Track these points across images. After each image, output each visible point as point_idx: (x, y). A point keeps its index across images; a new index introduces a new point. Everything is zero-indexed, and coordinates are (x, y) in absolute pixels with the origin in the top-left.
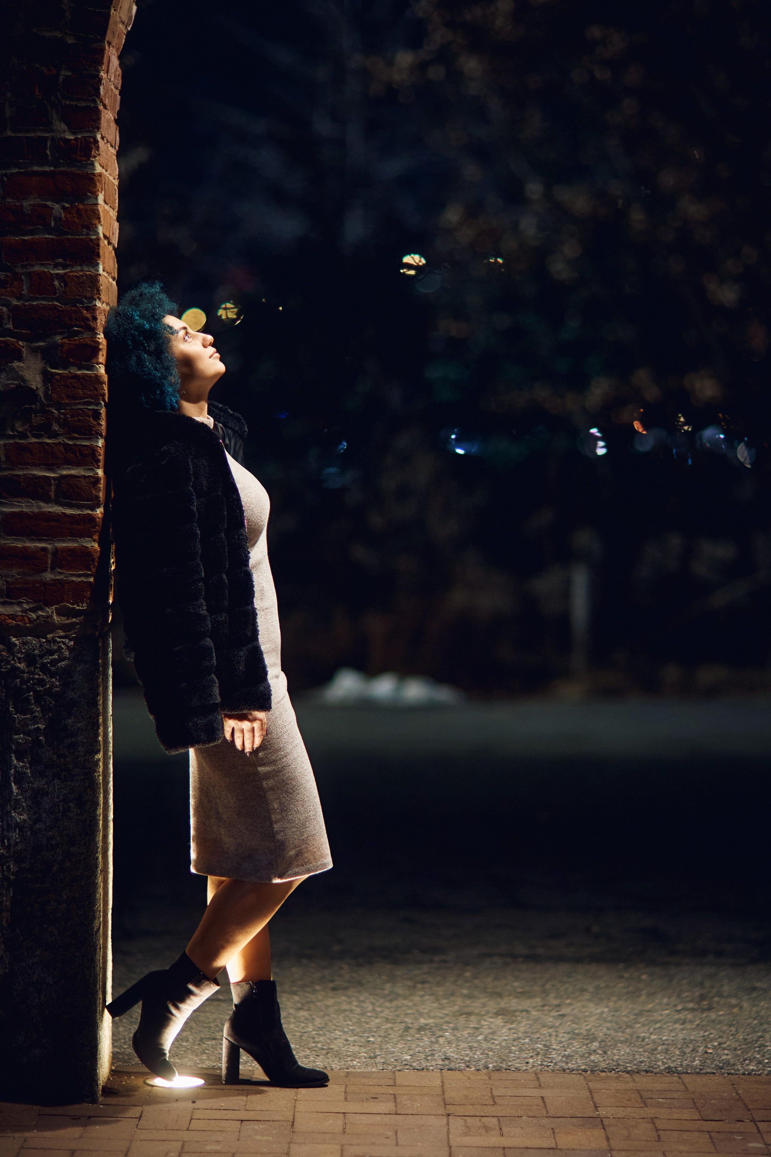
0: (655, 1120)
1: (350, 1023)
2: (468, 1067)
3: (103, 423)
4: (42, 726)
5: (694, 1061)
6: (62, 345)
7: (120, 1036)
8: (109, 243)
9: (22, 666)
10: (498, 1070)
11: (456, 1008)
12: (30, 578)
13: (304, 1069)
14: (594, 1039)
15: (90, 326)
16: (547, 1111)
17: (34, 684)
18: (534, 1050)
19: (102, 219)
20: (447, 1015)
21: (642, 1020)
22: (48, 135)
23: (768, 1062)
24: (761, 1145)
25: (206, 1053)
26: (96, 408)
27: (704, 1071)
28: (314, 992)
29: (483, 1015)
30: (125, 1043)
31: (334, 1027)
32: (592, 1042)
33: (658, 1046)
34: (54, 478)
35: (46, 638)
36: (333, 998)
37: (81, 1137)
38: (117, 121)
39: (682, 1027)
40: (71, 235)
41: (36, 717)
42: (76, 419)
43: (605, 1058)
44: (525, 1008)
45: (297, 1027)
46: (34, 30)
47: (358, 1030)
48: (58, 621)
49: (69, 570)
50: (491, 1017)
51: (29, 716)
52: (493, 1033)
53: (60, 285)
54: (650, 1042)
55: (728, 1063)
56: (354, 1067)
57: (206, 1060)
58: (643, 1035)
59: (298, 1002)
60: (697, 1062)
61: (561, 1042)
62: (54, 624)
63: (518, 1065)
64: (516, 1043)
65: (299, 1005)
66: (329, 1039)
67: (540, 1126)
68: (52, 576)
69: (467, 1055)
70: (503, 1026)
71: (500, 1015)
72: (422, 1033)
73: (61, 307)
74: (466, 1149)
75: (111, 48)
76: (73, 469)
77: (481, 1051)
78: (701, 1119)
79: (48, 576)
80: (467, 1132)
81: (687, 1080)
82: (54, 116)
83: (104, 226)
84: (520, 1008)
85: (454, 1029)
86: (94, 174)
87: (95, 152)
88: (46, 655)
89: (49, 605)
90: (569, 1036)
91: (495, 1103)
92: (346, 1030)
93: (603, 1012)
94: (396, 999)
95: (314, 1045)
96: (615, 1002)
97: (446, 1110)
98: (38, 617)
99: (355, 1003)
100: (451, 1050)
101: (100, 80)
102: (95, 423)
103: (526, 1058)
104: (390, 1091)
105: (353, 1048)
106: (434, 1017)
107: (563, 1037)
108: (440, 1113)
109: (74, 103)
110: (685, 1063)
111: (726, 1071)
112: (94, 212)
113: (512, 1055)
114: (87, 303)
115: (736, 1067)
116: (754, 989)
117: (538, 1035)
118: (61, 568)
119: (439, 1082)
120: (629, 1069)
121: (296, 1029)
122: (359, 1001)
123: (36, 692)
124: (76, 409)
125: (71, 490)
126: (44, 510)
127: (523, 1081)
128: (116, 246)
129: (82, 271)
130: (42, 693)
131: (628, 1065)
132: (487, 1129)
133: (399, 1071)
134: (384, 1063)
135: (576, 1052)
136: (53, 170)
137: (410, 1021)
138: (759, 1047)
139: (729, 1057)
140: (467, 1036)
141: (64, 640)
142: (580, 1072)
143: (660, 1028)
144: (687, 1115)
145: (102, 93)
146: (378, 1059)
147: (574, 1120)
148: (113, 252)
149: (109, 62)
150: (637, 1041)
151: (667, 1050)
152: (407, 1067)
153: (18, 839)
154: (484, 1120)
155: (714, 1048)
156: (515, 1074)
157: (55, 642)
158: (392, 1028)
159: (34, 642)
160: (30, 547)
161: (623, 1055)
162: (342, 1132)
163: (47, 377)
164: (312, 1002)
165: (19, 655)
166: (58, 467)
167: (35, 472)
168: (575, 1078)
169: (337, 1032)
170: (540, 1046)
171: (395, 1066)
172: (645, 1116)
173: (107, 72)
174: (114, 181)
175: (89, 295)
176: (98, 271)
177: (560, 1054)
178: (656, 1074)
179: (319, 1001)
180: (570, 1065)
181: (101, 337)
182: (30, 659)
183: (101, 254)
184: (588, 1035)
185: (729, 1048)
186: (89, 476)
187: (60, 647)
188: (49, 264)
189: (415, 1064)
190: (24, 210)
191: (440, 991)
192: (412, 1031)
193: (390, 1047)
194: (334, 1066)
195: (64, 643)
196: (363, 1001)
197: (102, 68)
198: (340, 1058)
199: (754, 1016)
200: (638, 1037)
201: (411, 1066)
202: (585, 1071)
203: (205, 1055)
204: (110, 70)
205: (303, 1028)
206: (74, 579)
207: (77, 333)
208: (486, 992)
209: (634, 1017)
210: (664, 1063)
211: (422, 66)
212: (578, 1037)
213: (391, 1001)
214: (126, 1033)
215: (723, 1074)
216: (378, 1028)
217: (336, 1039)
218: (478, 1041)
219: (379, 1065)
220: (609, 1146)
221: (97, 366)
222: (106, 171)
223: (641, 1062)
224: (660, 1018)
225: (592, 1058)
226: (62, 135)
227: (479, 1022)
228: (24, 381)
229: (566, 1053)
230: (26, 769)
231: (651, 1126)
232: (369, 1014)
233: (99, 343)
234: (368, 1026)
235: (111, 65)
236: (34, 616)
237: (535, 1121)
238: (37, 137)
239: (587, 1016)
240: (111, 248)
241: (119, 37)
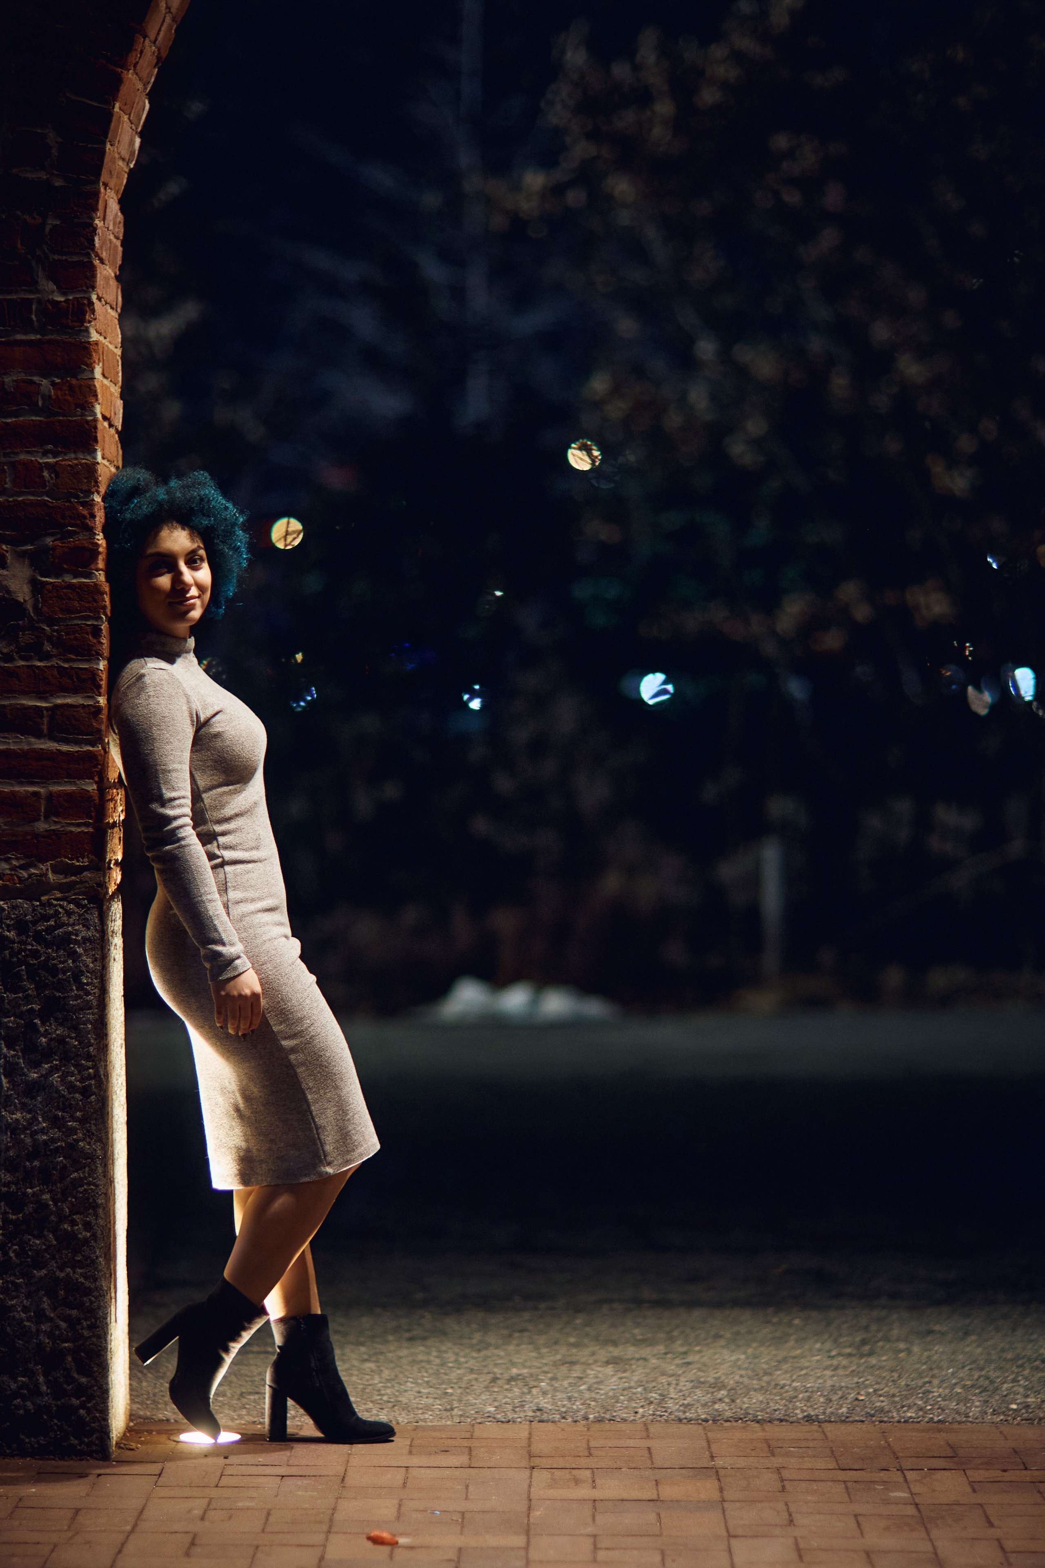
0: (781, 1470)
1: (425, 1374)
2: (564, 1418)
3: (105, 641)
4: (36, 1007)
5: (841, 1407)
6: (54, 548)
7: (143, 1392)
8: (111, 425)
9: (11, 934)
10: (599, 1420)
11: (558, 1357)
12: (20, 829)
13: (365, 1422)
14: (723, 1387)
15: (87, 524)
16: (652, 1462)
17: (26, 956)
18: (646, 1399)
19: (99, 396)
20: (546, 1364)
21: (785, 1367)
22: (33, 297)
23: (930, 1409)
24: (906, 1495)
25: (246, 1408)
26: (95, 623)
27: (851, 1419)
28: (386, 1342)
29: (590, 1364)
30: (147, 1399)
31: (406, 1379)
32: (720, 1390)
33: (800, 1394)
34: (46, 708)
35: (39, 901)
36: (407, 1348)
37: (88, 1495)
38: (117, 278)
39: (832, 1373)
40: (63, 416)
41: (29, 995)
42: (72, 637)
43: (732, 1407)
44: (643, 1356)
45: (361, 1379)
46: (15, 171)
47: (434, 1381)
48: (54, 880)
49: (65, 818)
50: (600, 1366)
51: (20, 995)
52: (598, 1383)
53: (50, 476)
54: (790, 1389)
55: (881, 1410)
56: (425, 1420)
57: (245, 1415)
58: (782, 1382)
59: (365, 1353)
60: (844, 1410)
61: (681, 1391)
62: (48, 883)
63: (625, 1415)
64: (625, 1393)
65: (365, 1357)
66: (398, 1391)
67: (642, 1478)
68: (46, 826)
69: (564, 1406)
70: (613, 1375)
71: (611, 1363)
72: (513, 1383)
73: (52, 503)
74: (548, 1502)
75: (109, 191)
76: (70, 697)
77: (582, 1401)
78: (837, 1467)
79: (42, 826)
80: (554, 1484)
81: (829, 1428)
82: (40, 273)
83: (102, 405)
84: (637, 1356)
85: (552, 1379)
86: (89, 343)
87: (90, 316)
88: (39, 921)
89: (43, 861)
90: (692, 1384)
91: (590, 1455)
92: (420, 1381)
93: (738, 1360)
94: (486, 1348)
95: (378, 1397)
96: (755, 1349)
97: (530, 1462)
98: (30, 876)
99: (435, 1354)
100: (546, 1401)
101: (95, 230)
102: (95, 641)
103: (635, 1407)
104: (466, 1443)
105: (426, 1400)
106: (530, 1367)
107: (685, 1386)
108: (523, 1465)
109: (64, 258)
110: (829, 1410)
111: (878, 1419)
112: (90, 389)
113: (619, 1405)
114: (82, 497)
115: (890, 1415)
116: (930, 1332)
117: (654, 1384)
118: (57, 816)
119: (526, 1434)
120: (760, 1417)
121: (359, 1381)
122: (440, 1351)
123: (28, 965)
124: (72, 625)
125: (68, 723)
126: (35, 746)
127: (628, 1432)
128: (120, 428)
129: (76, 459)
130: (36, 967)
131: (758, 1413)
132: (577, 1482)
133: (480, 1423)
134: (461, 1416)
135: (698, 1401)
136: (40, 339)
137: (500, 1372)
138: (923, 1393)
139: (884, 1404)
140: (566, 1386)
141: (61, 903)
142: (700, 1422)
143: (805, 1374)
144: (821, 1464)
145: (97, 245)
146: (456, 1412)
147: (683, 1471)
148: (117, 436)
149: (106, 208)
150: (775, 1388)
151: (810, 1397)
152: (490, 1419)
153: (10, 1142)
154: (575, 1472)
155: (868, 1394)
156: (620, 1425)
157: (50, 905)
158: (476, 1379)
159: (25, 906)
160: (18, 792)
161: (755, 1403)
162: (401, 1486)
163: (36, 587)
164: (382, 1353)
165: (8, 922)
166: (52, 695)
167: (24, 702)
168: (693, 1428)
169: (409, 1384)
170: (654, 1395)
171: (475, 1419)
172: (769, 1465)
173: (104, 219)
174: (115, 350)
175: (85, 487)
176: (95, 458)
177: (677, 1403)
178: (791, 1423)
179: (390, 1352)
180: (687, 1414)
181: (100, 539)
182: (21, 926)
183: (99, 438)
184: (715, 1383)
185: (887, 1395)
186: (89, 705)
187: (57, 911)
188: (37, 452)
189: (499, 1416)
190: (6, 387)
191: (541, 1340)
192: (500, 1382)
193: (471, 1398)
194: (400, 1420)
195: (62, 907)
196: (446, 1352)
197: (96, 214)
198: (409, 1411)
199: (923, 1361)
200: (777, 1385)
201: (494, 1418)
202: (706, 1421)
203: (244, 1410)
204: (107, 217)
205: (368, 1380)
206: (73, 829)
207: (74, 533)
208: (598, 1340)
209: (776, 1364)
210: (803, 1411)
211: (557, 190)
212: (703, 1386)
213: (479, 1351)
214: (150, 1389)
215: (873, 1422)
216: (461, 1379)
217: (406, 1391)
218: (580, 1392)
219: (455, 1418)
220: (722, 1497)
221: (97, 573)
222: (105, 338)
223: (776, 1410)
224: (807, 1364)
225: (716, 1406)
226: (50, 297)
227: (584, 1371)
228: (9, 592)
229: (686, 1402)
230: (19, 1058)
231: (775, 1476)
232: (450, 1365)
233: (98, 545)
234: (447, 1377)
235: (108, 210)
236: (25, 874)
237: (636, 1472)
238: (20, 298)
239: (719, 1363)
240: (112, 431)
241: (119, 177)
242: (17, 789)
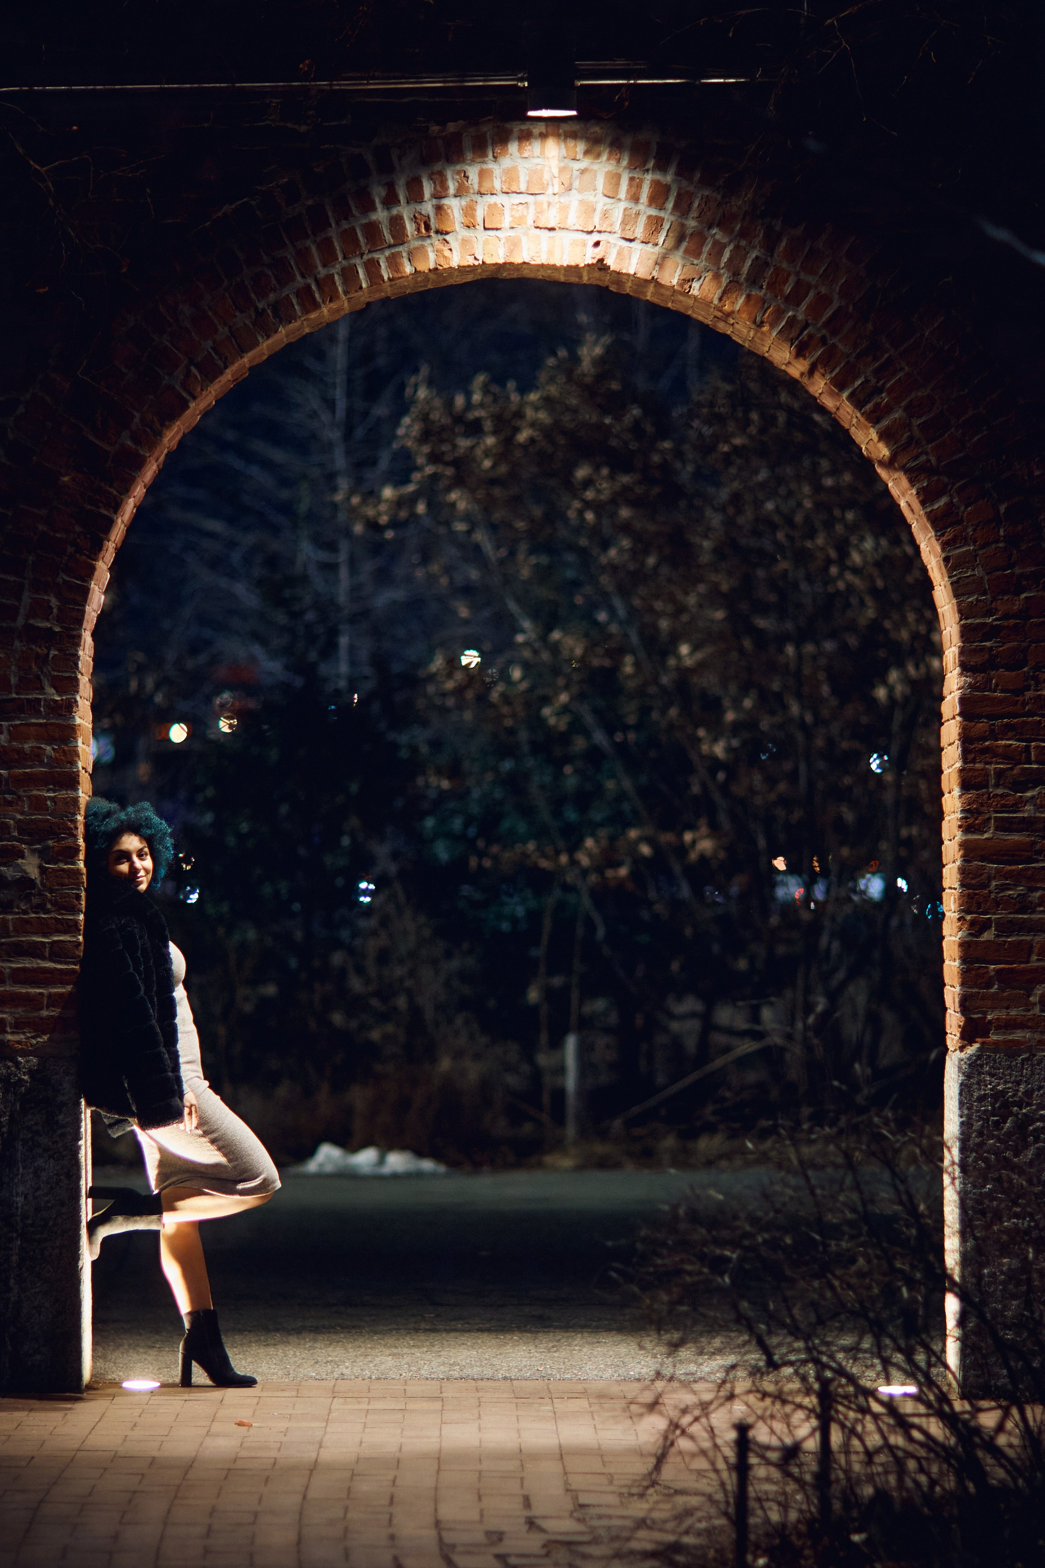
2: (357, 1378)
3: (83, 903)
5: (527, 1373)
6: (53, 847)
8: (86, 772)
9: (26, 1078)
10: (378, 1379)
12: (31, 1015)
13: (239, 1375)
14: (458, 1365)
15: (73, 833)
16: (406, 1395)
18: (409, 1370)
19: (81, 755)
20: (350, 1356)
21: (500, 1357)
22: (42, 697)
24: (550, 1408)
26: (78, 892)
27: (530, 1378)
32: (455, 1366)
33: (504, 1368)
34: (48, 943)
38: (91, 683)
39: (528, 1359)
40: (59, 768)
42: (64, 900)
43: (460, 1373)
46: (31, 622)
47: (280, 1363)
50: (384, 1356)
52: (381, 1363)
53: (51, 804)
54: (499, 1366)
55: (551, 1374)
58: (495, 1363)
61: (431, 1367)
63: (394, 1376)
64: (397, 1367)
67: (398, 1401)
68: (47, 1013)
69: (358, 1373)
70: (391, 1360)
71: (391, 1355)
72: (328, 1363)
73: (52, 820)
74: (341, 1410)
75: (87, 629)
76: (62, 936)
77: (369, 1371)
78: (514, 1397)
79: (45, 1013)
80: (345, 1403)
81: (516, 1382)
82: (46, 683)
83: (82, 761)
84: (408, 1352)
85: (353, 1362)
86: (75, 725)
87: (75, 708)
88: (43, 1070)
89: (45, 1034)
90: (439, 1364)
91: (370, 1392)
93: (472, 1354)
94: (314, 1349)
96: (484, 1349)
97: (333, 1395)
98: (37, 1043)
100: (347, 1371)
101: (78, 657)
102: (77, 903)
103: (401, 1373)
104: (296, 1388)
106: (340, 1357)
107: (434, 1364)
108: (328, 1396)
109: (60, 674)
110: (519, 1375)
111: (547, 1378)
112: (75, 752)
113: (392, 1372)
114: (70, 816)
115: (555, 1376)
117: (415, 1364)
118: (53, 1007)
119: (332, 1384)
120: (475, 1378)
124: (64, 893)
125: (60, 951)
126: (41, 965)
127: (394, 1383)
128: (91, 773)
129: (67, 794)
131: (475, 1376)
132: (359, 1402)
133: (305, 1380)
134: (294, 1377)
135: (440, 1371)
136: (46, 722)
137: (321, 1359)
139: (553, 1372)
140: (361, 1365)
142: (439, 1379)
143: (511, 1360)
144: (505, 1396)
145: (80, 665)
146: (291, 1375)
147: (423, 1398)
148: (89, 778)
149: (84, 642)
150: (489, 1366)
151: (509, 1369)
152: (312, 1378)
154: (358, 1399)
155: (546, 1368)
156: (390, 1380)
158: (306, 1362)
160: (31, 992)
161: (475, 1372)
162: (256, 1404)
163: (43, 870)
165: (24, 1070)
166: (51, 935)
167: (35, 939)
168: (433, 1382)
170: (414, 1368)
171: (303, 1378)
172: (474, 1396)
173: (83, 649)
174: (89, 726)
175: (72, 811)
176: (78, 793)
177: (427, 1372)
178: (494, 1380)
180: (432, 1376)
181: (81, 842)
183: (80, 781)
184: (453, 1364)
185: (557, 1368)
186: (72, 941)
188: (44, 789)
189: (317, 1377)
190: (25, 750)
192: (320, 1363)
193: (301, 1370)
197: (80, 646)
198: (265, 1373)
199: (587, 1354)
200: (491, 1364)
201: (314, 1378)
202: (443, 1379)
204: (85, 647)
207: (64, 839)
209: (494, 1355)
210: (503, 1375)
212: (446, 1364)
215: (543, 1379)
216: (296, 1362)
218: (369, 1367)
220: (442, 1408)
221: (78, 862)
222: (83, 720)
223: (486, 1375)
224: (514, 1356)
225: (451, 1373)
226: (52, 697)
227: (374, 1358)
228: (26, 873)
229: (433, 1371)
231: (476, 1400)
233: (79, 846)
235: (86, 643)
236: (34, 1042)
237: (395, 1399)
238: (34, 698)
239: (459, 1355)
240: (87, 774)
241: (92, 622)
242: (30, 990)
